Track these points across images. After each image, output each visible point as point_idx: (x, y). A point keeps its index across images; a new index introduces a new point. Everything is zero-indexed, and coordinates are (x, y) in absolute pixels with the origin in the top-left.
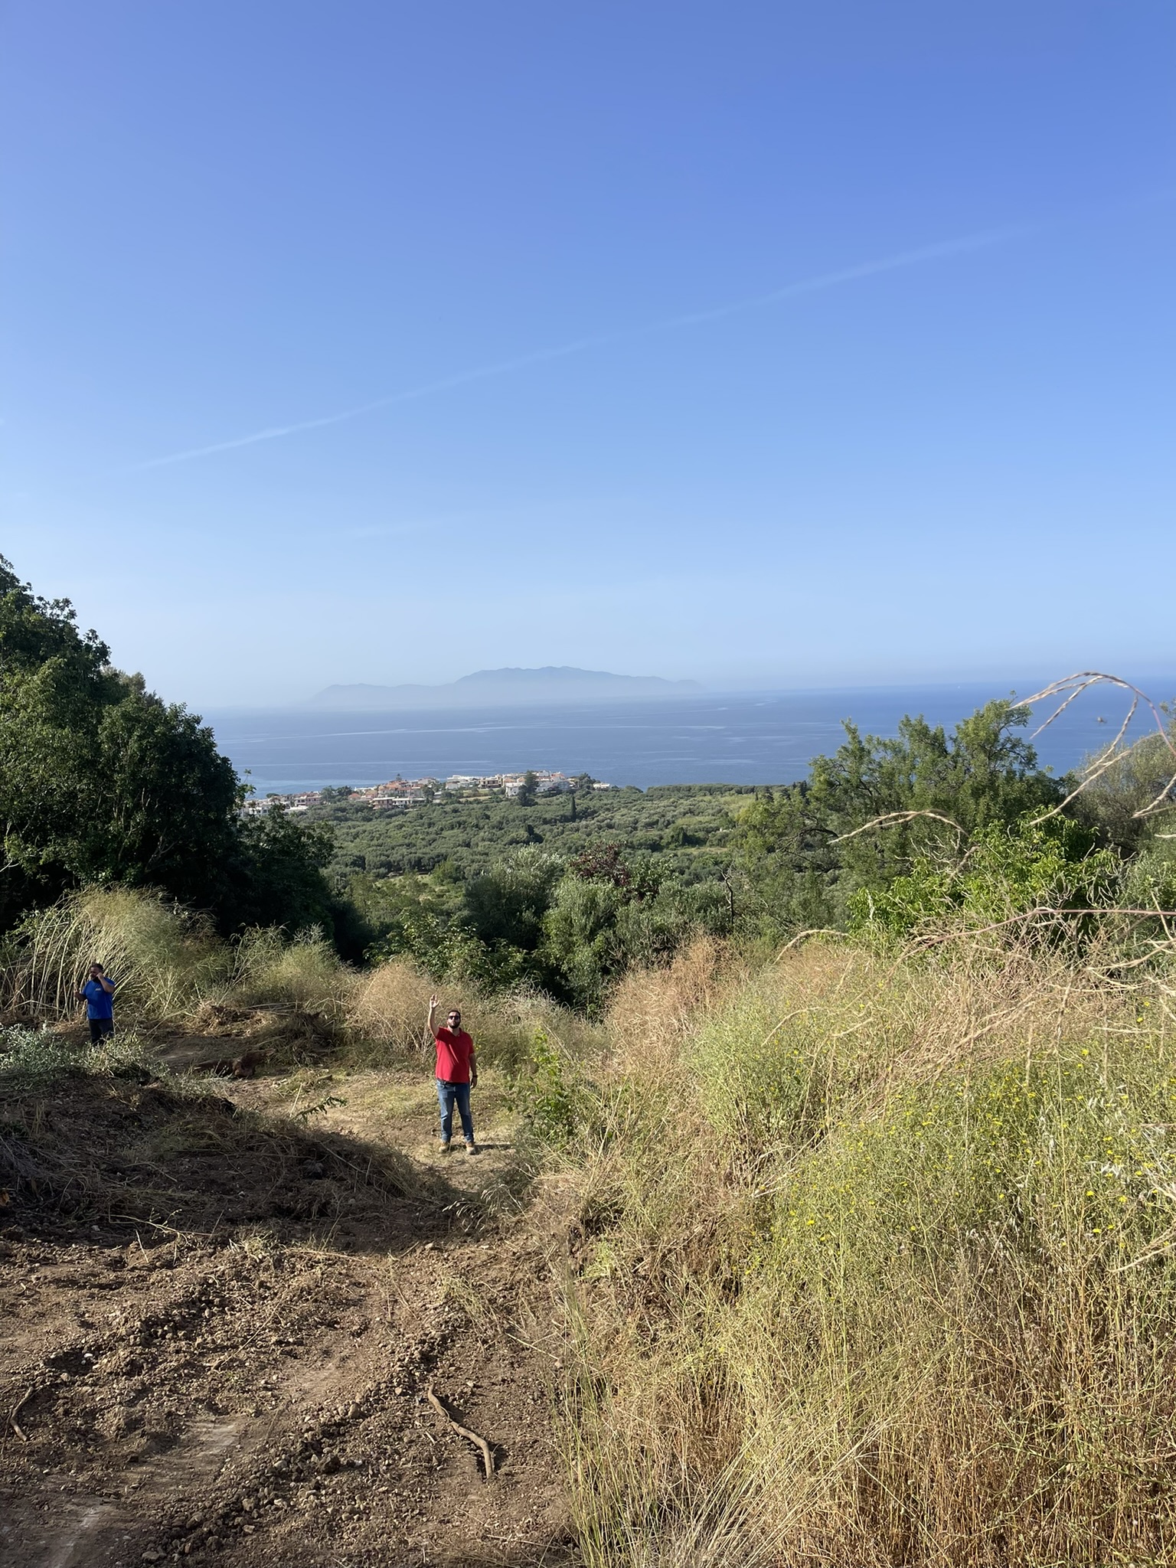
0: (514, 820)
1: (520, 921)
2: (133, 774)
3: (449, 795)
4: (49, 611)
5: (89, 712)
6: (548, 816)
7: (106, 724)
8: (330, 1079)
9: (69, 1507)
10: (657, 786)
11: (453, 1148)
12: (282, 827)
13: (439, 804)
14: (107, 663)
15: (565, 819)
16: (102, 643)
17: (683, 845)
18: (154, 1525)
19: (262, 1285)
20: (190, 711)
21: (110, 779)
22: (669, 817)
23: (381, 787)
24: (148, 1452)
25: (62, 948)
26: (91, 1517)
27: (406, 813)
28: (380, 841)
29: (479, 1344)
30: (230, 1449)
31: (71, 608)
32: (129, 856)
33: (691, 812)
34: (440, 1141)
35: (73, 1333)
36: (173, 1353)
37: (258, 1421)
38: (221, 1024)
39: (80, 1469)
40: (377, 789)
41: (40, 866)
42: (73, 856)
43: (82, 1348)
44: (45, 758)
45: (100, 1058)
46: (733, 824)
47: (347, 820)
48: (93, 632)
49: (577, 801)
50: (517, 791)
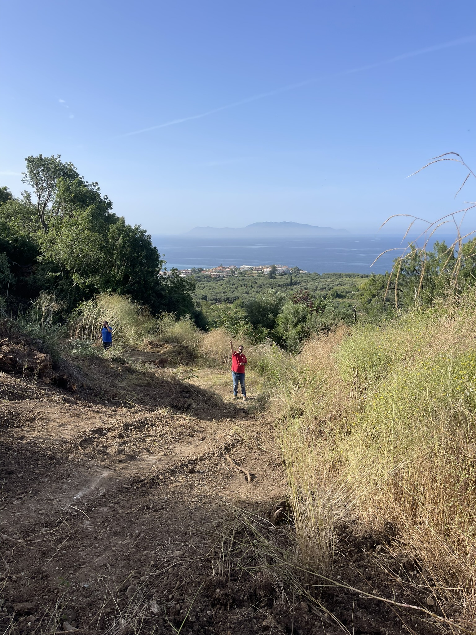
0: (266, 285)
1: (267, 318)
2: (120, 253)
3: (241, 273)
4: (90, 187)
5: (104, 227)
6: (280, 283)
7: (111, 232)
8: (192, 370)
9: (98, 470)
10: (326, 273)
11: (238, 398)
12: (176, 278)
13: (237, 277)
14: (111, 208)
15: (287, 285)
16: (110, 201)
17: (336, 298)
18: (128, 478)
19: (166, 422)
20: (142, 228)
21: (112, 253)
22: (331, 286)
23: (214, 269)
24: (126, 460)
25: (93, 316)
26: (106, 474)
27: (224, 280)
28: (213, 290)
29: (247, 447)
30: (155, 463)
31: (98, 186)
32: (118, 284)
33: (340, 284)
34: (233, 395)
35: (99, 425)
36: (134, 435)
37: (165, 457)
38: (152, 348)
39: (102, 461)
40: (213, 270)
41: (86, 286)
42: (98, 282)
43: (103, 429)
44: (88, 244)
45: (107, 354)
46: (358, 290)
47: (201, 281)
48: (106, 196)
49: (293, 278)
50: (268, 273)
